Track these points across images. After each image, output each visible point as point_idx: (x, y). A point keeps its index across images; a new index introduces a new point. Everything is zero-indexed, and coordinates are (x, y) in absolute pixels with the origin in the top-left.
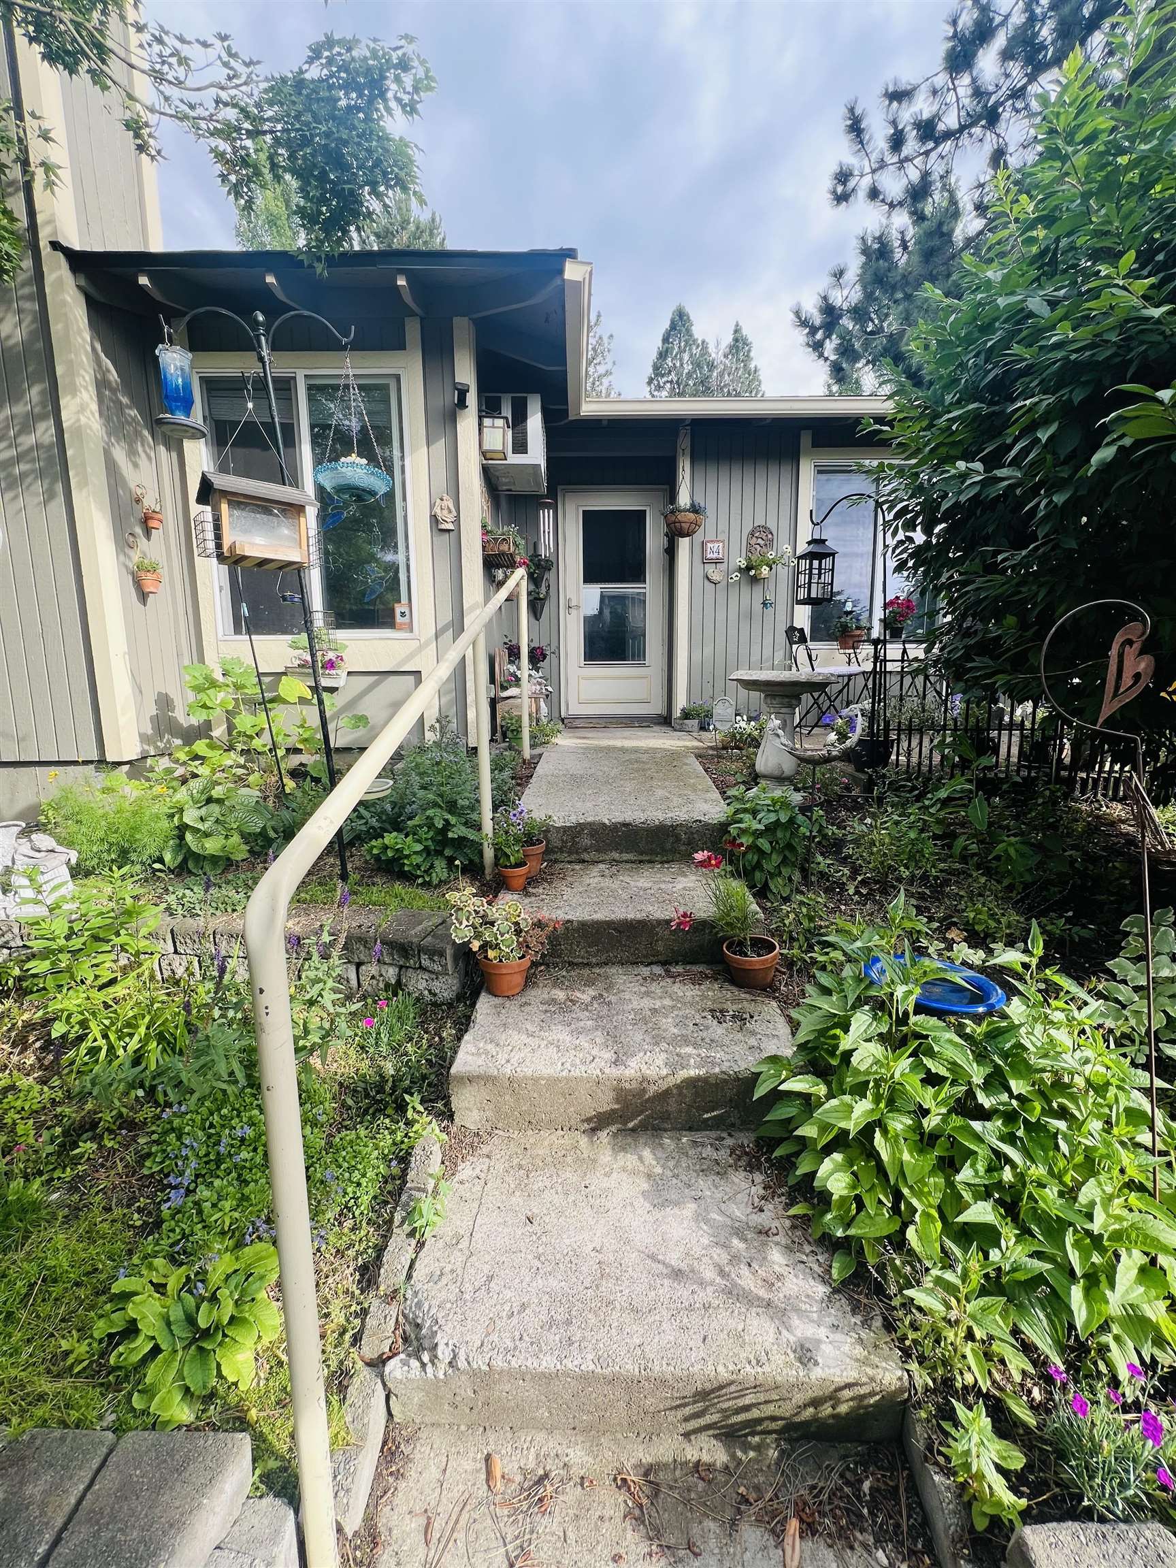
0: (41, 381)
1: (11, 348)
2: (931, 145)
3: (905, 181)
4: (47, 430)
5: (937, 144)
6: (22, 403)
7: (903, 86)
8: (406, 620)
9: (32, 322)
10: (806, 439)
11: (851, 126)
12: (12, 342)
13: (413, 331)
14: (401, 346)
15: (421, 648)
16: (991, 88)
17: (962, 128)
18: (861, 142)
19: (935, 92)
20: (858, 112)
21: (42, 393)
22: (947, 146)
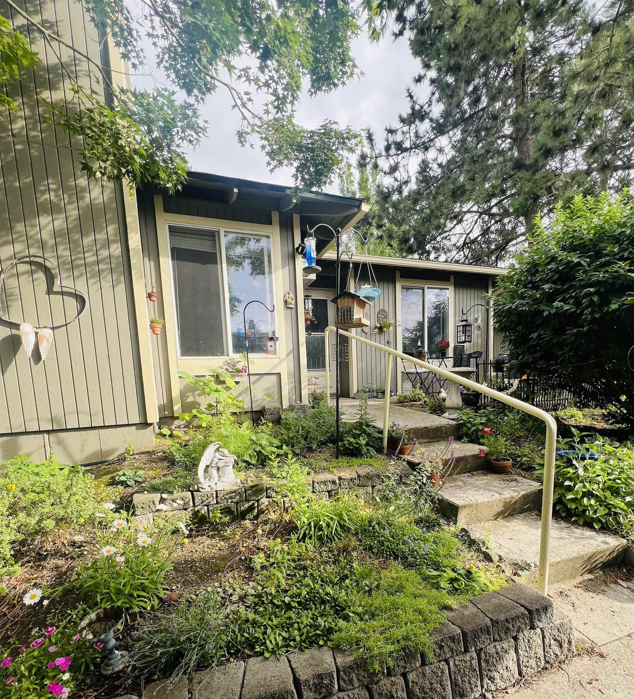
0: (115, 224)
1: (97, 205)
2: (400, 152)
3: (389, 164)
4: (116, 249)
5: (402, 152)
6: (102, 233)
7: (393, 128)
8: (273, 349)
9: (111, 193)
10: (398, 275)
11: (368, 137)
12: (97, 202)
13: (275, 216)
14: (269, 222)
15: (280, 362)
16: (422, 136)
17: (411, 148)
18: (372, 144)
19: (403, 133)
20: (371, 131)
21: (115, 229)
22: (405, 154)
